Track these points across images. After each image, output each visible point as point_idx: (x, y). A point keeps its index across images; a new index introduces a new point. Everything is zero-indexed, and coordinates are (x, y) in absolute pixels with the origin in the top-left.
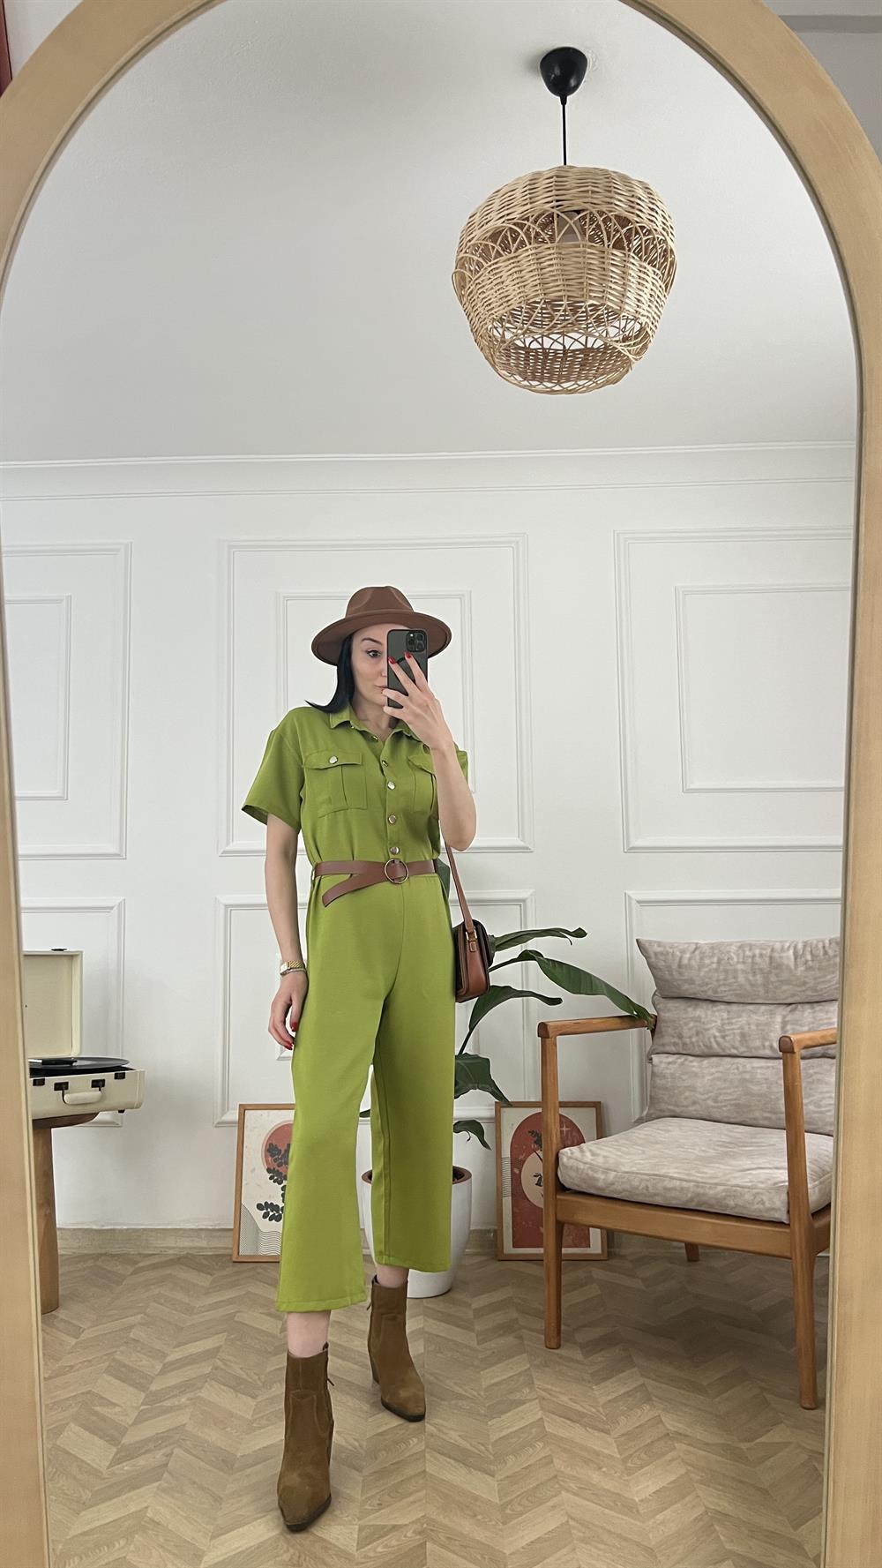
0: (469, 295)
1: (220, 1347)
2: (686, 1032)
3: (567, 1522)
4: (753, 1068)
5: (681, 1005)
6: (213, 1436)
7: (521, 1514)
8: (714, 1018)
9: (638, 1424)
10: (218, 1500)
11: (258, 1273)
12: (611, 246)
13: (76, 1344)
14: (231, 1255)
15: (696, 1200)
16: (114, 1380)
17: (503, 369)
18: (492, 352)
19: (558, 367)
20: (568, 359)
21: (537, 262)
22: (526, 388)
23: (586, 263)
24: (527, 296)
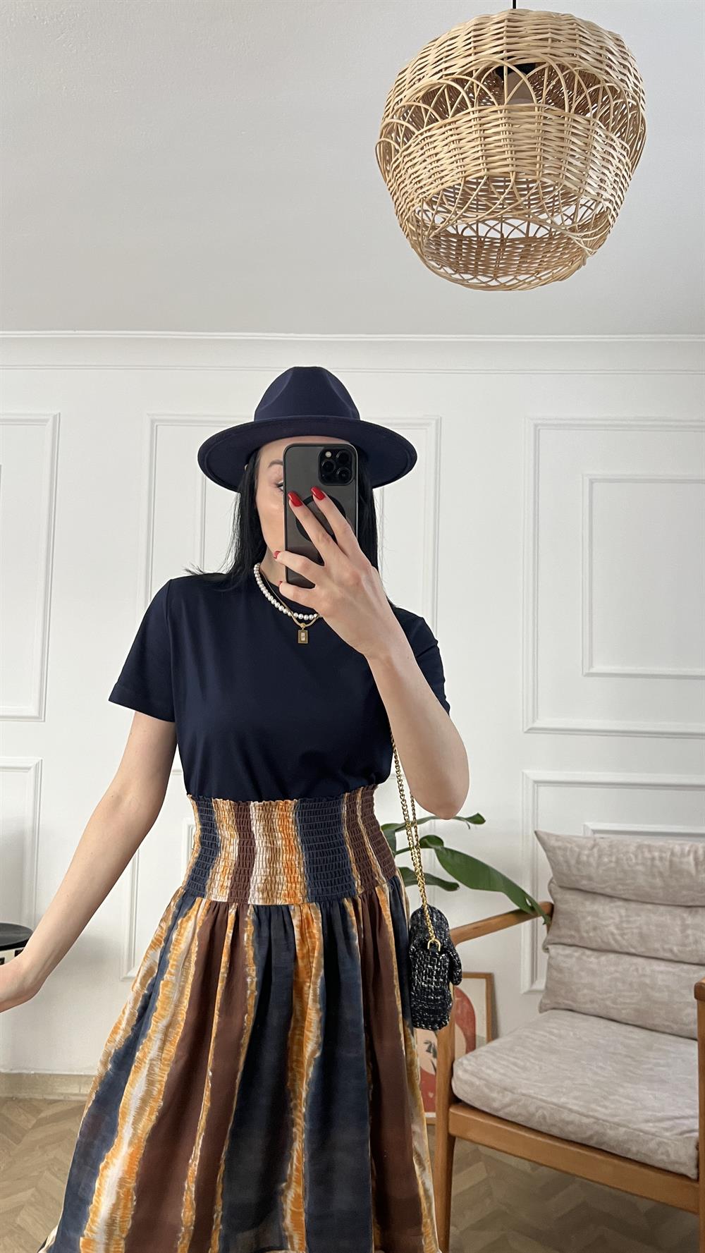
0: (395, 170)
2: (583, 924)
4: (653, 971)
5: (578, 897)
8: (612, 915)
12: (573, 110)
15: (595, 1138)
17: (432, 260)
18: (420, 239)
19: (495, 258)
20: (506, 249)
21: (481, 128)
22: (459, 282)
23: (541, 131)
24: (465, 172)
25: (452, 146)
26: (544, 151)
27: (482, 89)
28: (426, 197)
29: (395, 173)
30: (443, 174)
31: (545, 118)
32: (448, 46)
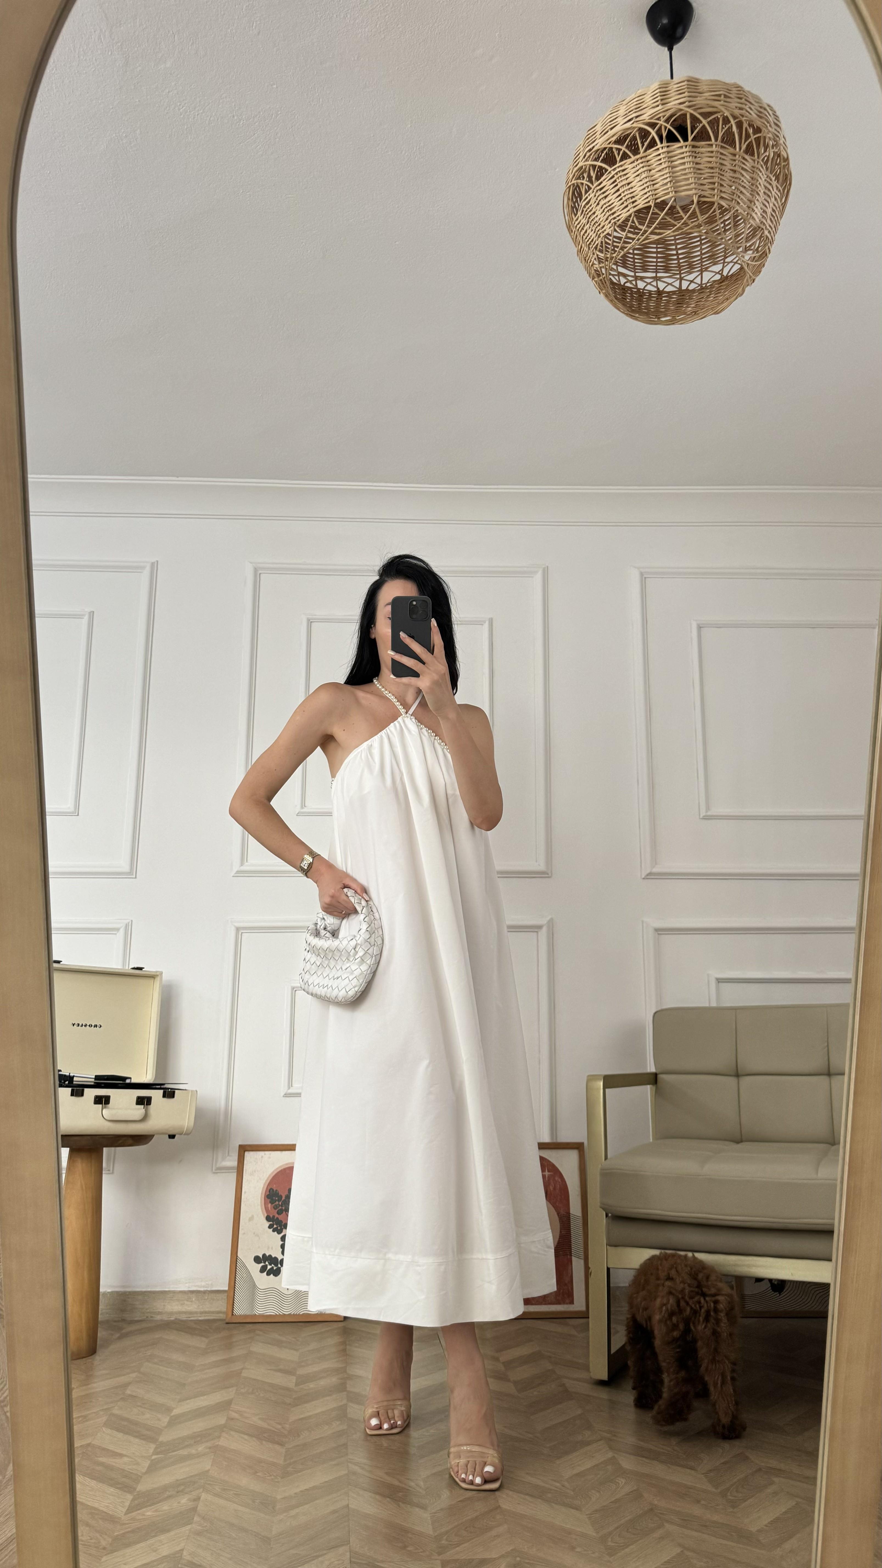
3: (682, 1551)
6: (245, 1482)
7: (627, 1546)
12: (742, 150)
16: (115, 1432)
21: (669, 160)
23: (718, 164)
24: (656, 195)
25: (644, 175)
26: (721, 179)
27: (669, 130)
28: (615, 223)
29: (585, 210)
30: (634, 199)
31: (722, 154)
32: (636, 101)
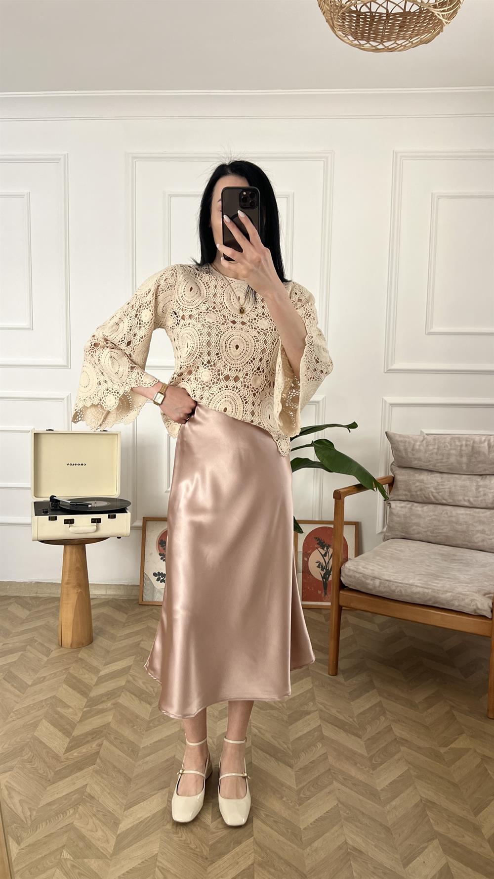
1: (132, 665)
3: (337, 804)
4: (457, 513)
6: (127, 733)
7: (309, 798)
8: (432, 481)
9: (377, 732)
10: (129, 780)
11: (154, 613)
13: (48, 660)
14: (138, 600)
16: (69, 688)
17: (340, 31)
18: (332, 17)
19: (382, 28)
20: (390, 21)
22: (357, 46)
